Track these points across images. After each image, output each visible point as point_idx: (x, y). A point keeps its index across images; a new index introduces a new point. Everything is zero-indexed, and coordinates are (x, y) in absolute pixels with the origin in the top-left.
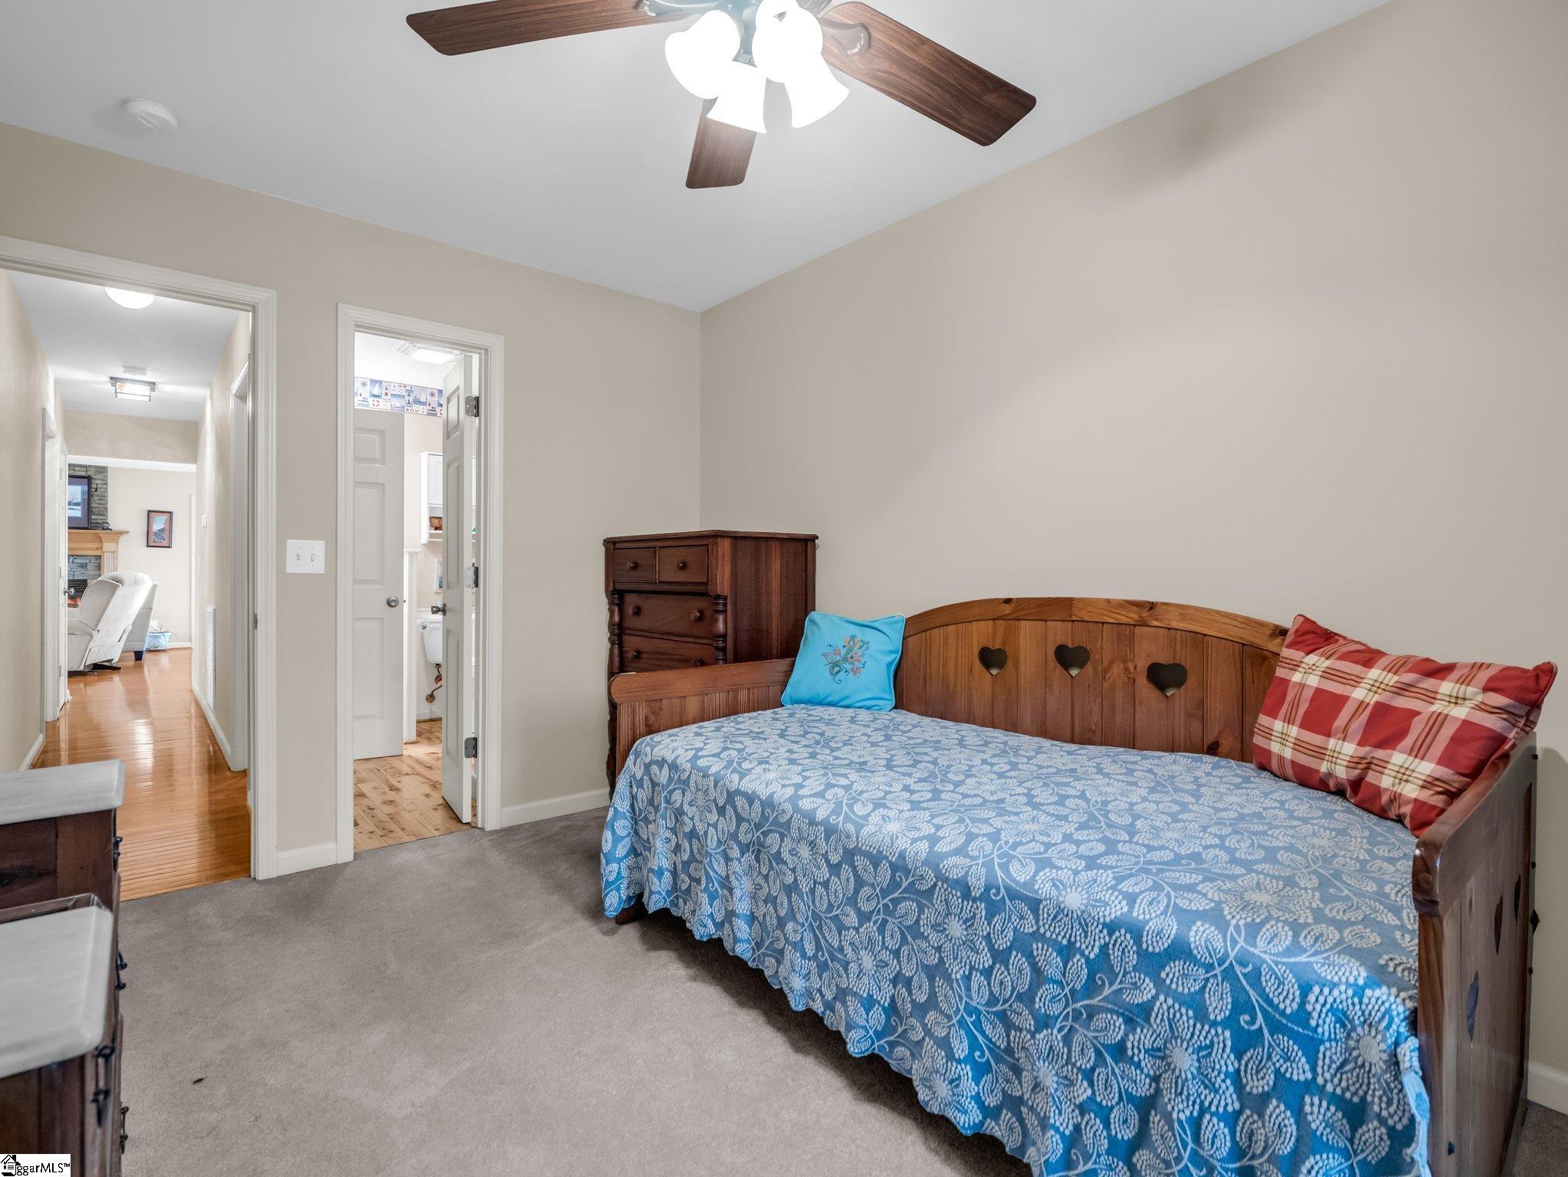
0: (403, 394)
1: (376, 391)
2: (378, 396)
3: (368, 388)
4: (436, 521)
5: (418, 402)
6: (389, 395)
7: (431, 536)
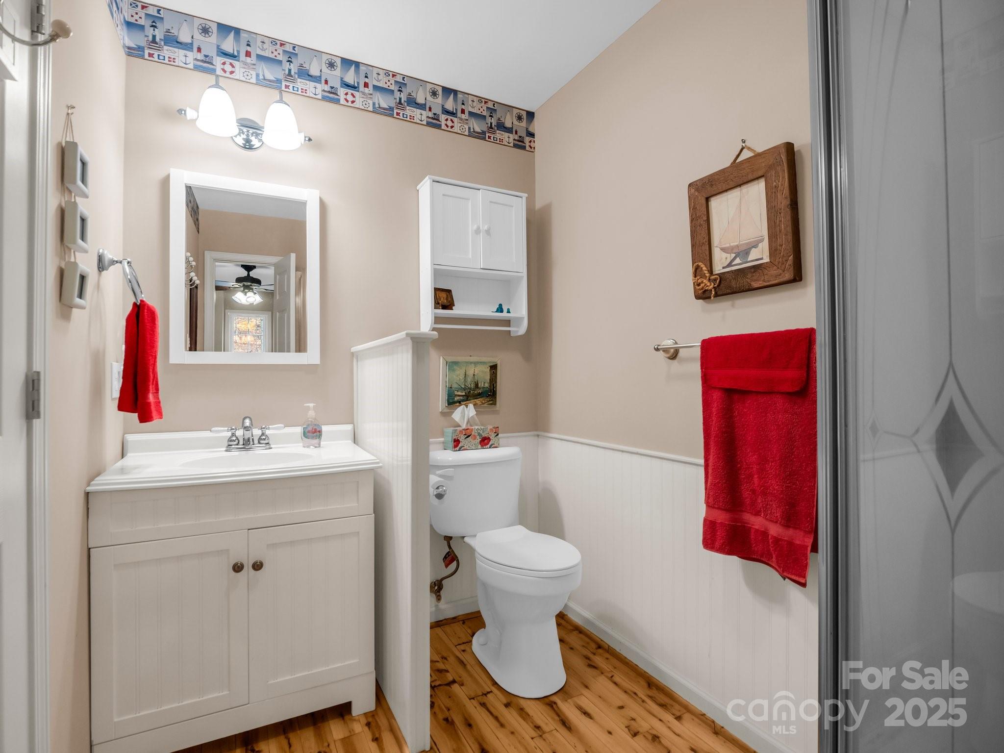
0: (392, 88)
1: (350, 78)
2: (354, 87)
3: (338, 72)
4: (444, 295)
5: (412, 102)
6: (371, 86)
7: (437, 320)
